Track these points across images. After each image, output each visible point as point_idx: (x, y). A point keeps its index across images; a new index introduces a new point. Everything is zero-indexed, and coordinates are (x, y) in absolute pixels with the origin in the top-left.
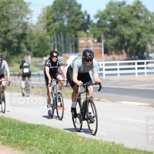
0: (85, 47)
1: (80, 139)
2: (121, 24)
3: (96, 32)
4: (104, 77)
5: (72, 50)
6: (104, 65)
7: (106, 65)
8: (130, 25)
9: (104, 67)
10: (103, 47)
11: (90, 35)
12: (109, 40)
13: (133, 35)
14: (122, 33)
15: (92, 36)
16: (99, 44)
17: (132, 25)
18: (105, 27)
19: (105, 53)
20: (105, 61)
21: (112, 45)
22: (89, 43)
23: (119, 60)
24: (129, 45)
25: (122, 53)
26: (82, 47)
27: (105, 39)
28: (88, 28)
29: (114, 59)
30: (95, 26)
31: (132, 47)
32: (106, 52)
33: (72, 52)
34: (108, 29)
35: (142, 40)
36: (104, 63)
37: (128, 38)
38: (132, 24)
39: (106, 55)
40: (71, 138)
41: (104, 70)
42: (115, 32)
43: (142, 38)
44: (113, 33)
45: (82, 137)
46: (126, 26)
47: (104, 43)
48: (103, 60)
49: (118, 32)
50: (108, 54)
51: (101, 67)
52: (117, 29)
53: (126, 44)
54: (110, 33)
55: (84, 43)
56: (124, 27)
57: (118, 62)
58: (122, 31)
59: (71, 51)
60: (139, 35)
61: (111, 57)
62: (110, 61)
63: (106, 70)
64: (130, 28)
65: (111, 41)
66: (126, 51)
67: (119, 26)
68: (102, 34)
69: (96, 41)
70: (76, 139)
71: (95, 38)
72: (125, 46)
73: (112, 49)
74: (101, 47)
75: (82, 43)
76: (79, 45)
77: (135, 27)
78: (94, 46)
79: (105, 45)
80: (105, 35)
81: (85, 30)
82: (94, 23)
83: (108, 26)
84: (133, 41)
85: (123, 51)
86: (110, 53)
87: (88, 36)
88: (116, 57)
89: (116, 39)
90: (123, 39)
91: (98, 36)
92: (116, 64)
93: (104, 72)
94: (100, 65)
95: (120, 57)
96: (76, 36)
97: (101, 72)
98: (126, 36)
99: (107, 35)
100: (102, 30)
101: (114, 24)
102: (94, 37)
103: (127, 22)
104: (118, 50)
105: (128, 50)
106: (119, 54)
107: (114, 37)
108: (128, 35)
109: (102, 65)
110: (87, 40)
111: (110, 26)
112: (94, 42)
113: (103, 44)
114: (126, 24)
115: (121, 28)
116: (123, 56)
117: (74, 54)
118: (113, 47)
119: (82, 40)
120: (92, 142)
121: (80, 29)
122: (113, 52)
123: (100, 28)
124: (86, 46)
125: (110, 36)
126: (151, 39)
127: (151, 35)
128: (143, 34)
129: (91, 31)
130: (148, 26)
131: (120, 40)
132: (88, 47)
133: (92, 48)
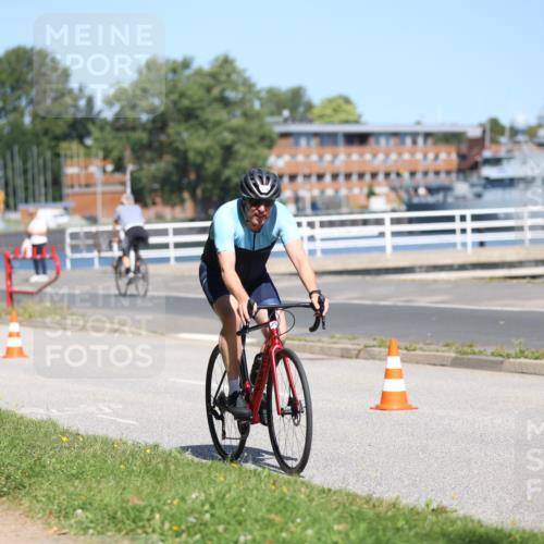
0: (80, 186)
1: (65, 439)
2: (179, 122)
3: (111, 144)
5: (46, 194)
8: (204, 125)
10: (129, 184)
11: (94, 151)
12: (145, 166)
13: (212, 152)
14: (181, 147)
15: (101, 154)
16: (118, 176)
17: (210, 125)
18: (134, 129)
21: (154, 179)
22: (91, 175)
23: (174, 220)
24: (200, 179)
25: (182, 202)
26: (72, 186)
27: (134, 163)
28: (88, 134)
29: (160, 218)
30: (108, 128)
31: (209, 186)
32: (140, 198)
33: (46, 200)
34: (143, 136)
35: (238, 164)
37: (199, 160)
38: (207, 120)
40: (41, 435)
42: (162, 144)
43: (236, 159)
44: (156, 144)
45: (71, 433)
46: (192, 126)
47: (132, 173)
49: (170, 144)
50: (145, 206)
52: (169, 136)
53: (193, 176)
54: (149, 146)
55: (78, 175)
56: (187, 129)
57: (170, 226)
58: (183, 141)
59: (43, 198)
60: (228, 151)
61: (152, 211)
62: (149, 222)
64: (202, 132)
65: (153, 167)
66: (193, 196)
67: (172, 129)
68: (125, 149)
69: (110, 168)
70: (54, 437)
71: (109, 160)
72: (189, 182)
73: (155, 191)
74: (123, 184)
75: (72, 175)
76: (66, 181)
77: (217, 130)
78: (106, 183)
79: (135, 181)
80: (134, 150)
81: (81, 139)
82: (105, 120)
83: (144, 127)
84: (211, 166)
85: (186, 195)
86: (149, 201)
87: (88, 155)
88: (167, 211)
89: (164, 164)
90: (183, 165)
91: (115, 154)
92: (164, 233)
95: (178, 211)
96: (57, 155)
98: (191, 155)
99: (139, 151)
100: (128, 138)
101: (160, 123)
102: (105, 158)
103: (197, 117)
104: (172, 192)
105: (199, 192)
106: (173, 205)
107: (160, 157)
108: (199, 153)
110: (86, 167)
111: (149, 126)
112: (104, 171)
113: (128, 177)
114: (193, 122)
115: (179, 134)
116: (184, 210)
117: (51, 204)
118: (156, 186)
119: (72, 165)
120: (98, 447)
121: (66, 137)
122: (158, 200)
123: (122, 134)
124: (83, 183)
125: (148, 155)
126: (260, 163)
127: (262, 151)
128: (241, 149)
129: (96, 140)
130: (254, 126)
131: (176, 166)
132: (87, 186)
133: (99, 189)
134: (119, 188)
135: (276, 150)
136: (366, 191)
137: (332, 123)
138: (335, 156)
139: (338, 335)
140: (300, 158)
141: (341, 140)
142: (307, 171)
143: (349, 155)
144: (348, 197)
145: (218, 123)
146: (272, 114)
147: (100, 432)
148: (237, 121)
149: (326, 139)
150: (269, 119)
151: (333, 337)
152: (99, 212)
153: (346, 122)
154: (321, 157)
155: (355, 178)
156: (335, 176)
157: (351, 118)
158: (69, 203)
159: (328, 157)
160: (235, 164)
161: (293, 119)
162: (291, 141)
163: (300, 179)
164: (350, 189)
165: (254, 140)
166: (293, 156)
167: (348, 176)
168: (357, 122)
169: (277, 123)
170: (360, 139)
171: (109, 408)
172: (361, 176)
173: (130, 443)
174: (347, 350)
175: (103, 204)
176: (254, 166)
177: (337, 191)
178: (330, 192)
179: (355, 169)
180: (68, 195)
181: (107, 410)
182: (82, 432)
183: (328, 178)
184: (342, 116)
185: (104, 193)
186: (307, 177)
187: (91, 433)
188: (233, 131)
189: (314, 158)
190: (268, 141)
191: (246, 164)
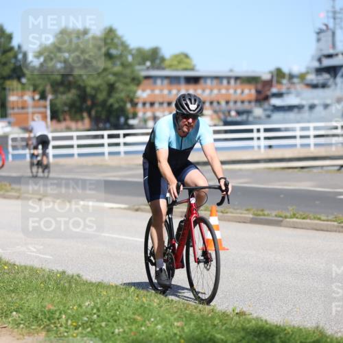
0: (18, 108)
1: (6, 268)
3: (38, 82)
4: (51, 159)
10: (49, 107)
11: (27, 86)
12: (59, 96)
13: (101, 88)
14: (82, 84)
15: (31, 88)
16: (42, 102)
19: (52, 118)
20: (52, 132)
21: (65, 104)
22: (25, 102)
23: (77, 130)
24: (94, 104)
25: (82, 119)
26: (13, 108)
27: (52, 94)
28: (24, 76)
29: (68, 129)
31: (100, 109)
32: (55, 116)
37: (93, 92)
39: (54, 122)
42: (70, 82)
43: (116, 92)
44: (66, 83)
45: (10, 264)
47: (51, 101)
49: (75, 82)
50: (59, 121)
52: (74, 77)
53: (89, 103)
54: (62, 84)
55: (17, 102)
57: (75, 134)
58: (83, 81)
61: (63, 125)
62: (61, 131)
63: (55, 147)
65: (64, 97)
66: (90, 115)
68: (46, 85)
69: (37, 97)
71: (37, 92)
72: (87, 107)
73: (65, 112)
74: (45, 107)
75: (13, 102)
76: (9, 105)
78: (34, 107)
79: (52, 105)
80: (52, 86)
81: (19, 78)
84: (101, 97)
85: (85, 115)
86: (61, 117)
87: (23, 89)
88: (73, 125)
89: (71, 95)
90: (83, 95)
91: (40, 88)
92: (71, 138)
93: (51, 152)
95: (80, 125)
96: (4, 89)
98: (88, 90)
99: (56, 87)
102: (34, 90)
104: (76, 112)
105: (93, 113)
106: (77, 121)
107: (69, 90)
108: (93, 88)
110: (22, 96)
112: (33, 99)
113: (48, 103)
116: (83, 124)
118: (66, 109)
119: (13, 95)
120: (27, 273)
121: (10, 77)
122: (68, 117)
125: (61, 89)
126: (132, 95)
127: (133, 87)
128: (119, 85)
129: (29, 79)
130: (128, 71)
131: (79, 96)
132: (23, 108)
133: (30, 110)
134: (42, 110)
135: (142, 86)
137: (177, 70)
138: (179, 91)
140: (157, 92)
141: (182, 81)
142: (161, 100)
143: (188, 90)
146: (140, 64)
147: (29, 263)
148: (117, 68)
149: (174, 80)
150: (138, 68)
153: (186, 69)
154: (170, 91)
157: (189, 67)
158: (11, 119)
159: (174, 92)
160: (116, 95)
161: (153, 67)
162: (151, 81)
163: (157, 106)
165: (128, 80)
166: (153, 90)
168: (192, 69)
169: (142, 70)
170: (195, 80)
171: (35, 248)
176: (128, 96)
180: (11, 114)
181: (35, 250)
182: (17, 263)
184: (184, 66)
185: (33, 113)
186: (161, 104)
187: (23, 264)
188: (115, 74)
189: (166, 92)
190: (136, 81)
191: (123, 95)
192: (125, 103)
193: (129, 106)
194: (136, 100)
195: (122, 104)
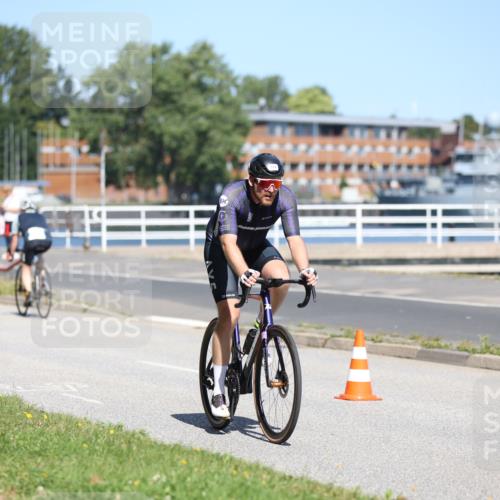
0: (55, 165)
1: (29, 416)
2: (157, 106)
3: (87, 125)
4: (104, 247)
5: (21, 172)
6: (104, 215)
7: (111, 215)
8: (180, 110)
9: (106, 222)
10: (103, 165)
11: (70, 131)
12: (120, 148)
13: (187, 137)
14: (157, 131)
15: (77, 135)
16: (93, 157)
17: (186, 110)
19: (108, 183)
20: (107, 205)
21: (130, 162)
22: (66, 156)
23: (148, 203)
24: (174, 163)
25: (156, 185)
26: (47, 166)
27: (109, 145)
28: (65, 114)
29: (133, 201)
31: (183, 170)
32: (113, 179)
33: (21, 178)
34: (120, 119)
35: (212, 151)
36: (104, 209)
37: (174, 144)
38: (184, 106)
39: (111, 188)
40: (5, 411)
41: (104, 228)
43: (211, 146)
44: (133, 127)
45: (35, 411)
46: (169, 111)
47: (107, 155)
48: (103, 201)
49: (146, 128)
50: (119, 187)
51: (96, 220)
52: (145, 120)
53: (167, 160)
54: (125, 129)
55: (54, 155)
56: (163, 113)
57: (143, 209)
58: (159, 125)
59: (18, 176)
60: (203, 137)
61: (125, 194)
62: (122, 204)
63: (110, 229)
64: (178, 117)
65: (129, 150)
66: (167, 180)
67: (149, 113)
68: (100, 131)
69: (85, 149)
70: (19, 414)
71: (85, 141)
72: (164, 167)
73: (129, 173)
74: (98, 165)
75: (48, 155)
76: (41, 160)
77: (192, 116)
78: (80, 164)
79: (109, 163)
80: (110, 132)
81: (58, 119)
83: (121, 111)
84: (187, 152)
85: (160, 179)
86: (123, 182)
87: (64, 135)
88: (141, 194)
89: (140, 147)
90: (158, 148)
91: (91, 135)
92: (137, 215)
93: (105, 235)
94: (95, 215)
95: (151, 194)
96: (34, 134)
97: (96, 234)
98: (166, 140)
99: (116, 133)
100: (104, 120)
102: (81, 139)
103: (173, 102)
104: (146, 175)
105: (173, 176)
106: (147, 188)
107: (136, 140)
108: (174, 137)
109: (99, 214)
110: (62, 147)
112: (80, 152)
113: (103, 159)
114: (170, 106)
115: (154, 118)
116: (157, 193)
117: (25, 182)
118: (131, 168)
119: (48, 145)
120: (62, 425)
121: (43, 117)
122: (132, 182)
123: (98, 116)
124: (58, 162)
125: (124, 137)
126: (235, 150)
127: (236, 138)
128: (215, 135)
129: (73, 121)
130: (229, 113)
131: (151, 149)
132: (63, 165)
133: (74, 169)
134: (93, 169)
135: (250, 138)
136: (338, 182)
137: (307, 113)
138: (310, 146)
139: (305, 324)
140: (275, 147)
141: (316, 130)
143: (323, 146)
144: (320, 188)
145: (194, 109)
146: (248, 102)
147: (65, 410)
149: (301, 129)
150: (245, 107)
151: (300, 326)
152: (73, 192)
153: (322, 112)
154: (295, 146)
155: (328, 168)
156: (308, 166)
157: (327, 109)
158: (42, 182)
159: (302, 147)
160: (209, 151)
161: (269, 107)
162: (265, 129)
164: (323, 179)
165: (229, 127)
166: (268, 144)
167: (322, 166)
168: (332, 113)
169: (253, 111)
170: (335, 130)
171: (75, 386)
172: (335, 167)
173: (94, 422)
174: (314, 339)
175: (78, 184)
176: (229, 152)
177: (310, 181)
178: (303, 182)
179: (329, 160)
180: (43, 175)
181: (74, 390)
182: (47, 410)
183: (301, 168)
184: (318, 107)
185: (78, 174)
187: (56, 411)
188: (209, 117)
189: (289, 147)
190: (242, 128)
191: (220, 150)
192: (224, 162)
193: (229, 167)
194: (241, 159)
195: (218, 164)
